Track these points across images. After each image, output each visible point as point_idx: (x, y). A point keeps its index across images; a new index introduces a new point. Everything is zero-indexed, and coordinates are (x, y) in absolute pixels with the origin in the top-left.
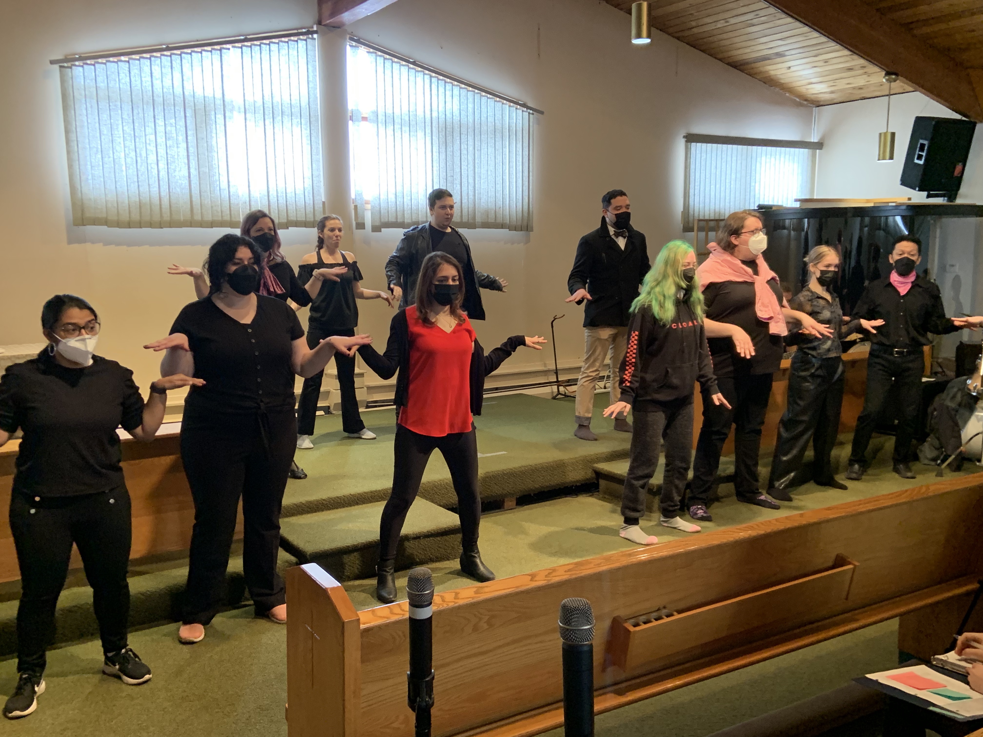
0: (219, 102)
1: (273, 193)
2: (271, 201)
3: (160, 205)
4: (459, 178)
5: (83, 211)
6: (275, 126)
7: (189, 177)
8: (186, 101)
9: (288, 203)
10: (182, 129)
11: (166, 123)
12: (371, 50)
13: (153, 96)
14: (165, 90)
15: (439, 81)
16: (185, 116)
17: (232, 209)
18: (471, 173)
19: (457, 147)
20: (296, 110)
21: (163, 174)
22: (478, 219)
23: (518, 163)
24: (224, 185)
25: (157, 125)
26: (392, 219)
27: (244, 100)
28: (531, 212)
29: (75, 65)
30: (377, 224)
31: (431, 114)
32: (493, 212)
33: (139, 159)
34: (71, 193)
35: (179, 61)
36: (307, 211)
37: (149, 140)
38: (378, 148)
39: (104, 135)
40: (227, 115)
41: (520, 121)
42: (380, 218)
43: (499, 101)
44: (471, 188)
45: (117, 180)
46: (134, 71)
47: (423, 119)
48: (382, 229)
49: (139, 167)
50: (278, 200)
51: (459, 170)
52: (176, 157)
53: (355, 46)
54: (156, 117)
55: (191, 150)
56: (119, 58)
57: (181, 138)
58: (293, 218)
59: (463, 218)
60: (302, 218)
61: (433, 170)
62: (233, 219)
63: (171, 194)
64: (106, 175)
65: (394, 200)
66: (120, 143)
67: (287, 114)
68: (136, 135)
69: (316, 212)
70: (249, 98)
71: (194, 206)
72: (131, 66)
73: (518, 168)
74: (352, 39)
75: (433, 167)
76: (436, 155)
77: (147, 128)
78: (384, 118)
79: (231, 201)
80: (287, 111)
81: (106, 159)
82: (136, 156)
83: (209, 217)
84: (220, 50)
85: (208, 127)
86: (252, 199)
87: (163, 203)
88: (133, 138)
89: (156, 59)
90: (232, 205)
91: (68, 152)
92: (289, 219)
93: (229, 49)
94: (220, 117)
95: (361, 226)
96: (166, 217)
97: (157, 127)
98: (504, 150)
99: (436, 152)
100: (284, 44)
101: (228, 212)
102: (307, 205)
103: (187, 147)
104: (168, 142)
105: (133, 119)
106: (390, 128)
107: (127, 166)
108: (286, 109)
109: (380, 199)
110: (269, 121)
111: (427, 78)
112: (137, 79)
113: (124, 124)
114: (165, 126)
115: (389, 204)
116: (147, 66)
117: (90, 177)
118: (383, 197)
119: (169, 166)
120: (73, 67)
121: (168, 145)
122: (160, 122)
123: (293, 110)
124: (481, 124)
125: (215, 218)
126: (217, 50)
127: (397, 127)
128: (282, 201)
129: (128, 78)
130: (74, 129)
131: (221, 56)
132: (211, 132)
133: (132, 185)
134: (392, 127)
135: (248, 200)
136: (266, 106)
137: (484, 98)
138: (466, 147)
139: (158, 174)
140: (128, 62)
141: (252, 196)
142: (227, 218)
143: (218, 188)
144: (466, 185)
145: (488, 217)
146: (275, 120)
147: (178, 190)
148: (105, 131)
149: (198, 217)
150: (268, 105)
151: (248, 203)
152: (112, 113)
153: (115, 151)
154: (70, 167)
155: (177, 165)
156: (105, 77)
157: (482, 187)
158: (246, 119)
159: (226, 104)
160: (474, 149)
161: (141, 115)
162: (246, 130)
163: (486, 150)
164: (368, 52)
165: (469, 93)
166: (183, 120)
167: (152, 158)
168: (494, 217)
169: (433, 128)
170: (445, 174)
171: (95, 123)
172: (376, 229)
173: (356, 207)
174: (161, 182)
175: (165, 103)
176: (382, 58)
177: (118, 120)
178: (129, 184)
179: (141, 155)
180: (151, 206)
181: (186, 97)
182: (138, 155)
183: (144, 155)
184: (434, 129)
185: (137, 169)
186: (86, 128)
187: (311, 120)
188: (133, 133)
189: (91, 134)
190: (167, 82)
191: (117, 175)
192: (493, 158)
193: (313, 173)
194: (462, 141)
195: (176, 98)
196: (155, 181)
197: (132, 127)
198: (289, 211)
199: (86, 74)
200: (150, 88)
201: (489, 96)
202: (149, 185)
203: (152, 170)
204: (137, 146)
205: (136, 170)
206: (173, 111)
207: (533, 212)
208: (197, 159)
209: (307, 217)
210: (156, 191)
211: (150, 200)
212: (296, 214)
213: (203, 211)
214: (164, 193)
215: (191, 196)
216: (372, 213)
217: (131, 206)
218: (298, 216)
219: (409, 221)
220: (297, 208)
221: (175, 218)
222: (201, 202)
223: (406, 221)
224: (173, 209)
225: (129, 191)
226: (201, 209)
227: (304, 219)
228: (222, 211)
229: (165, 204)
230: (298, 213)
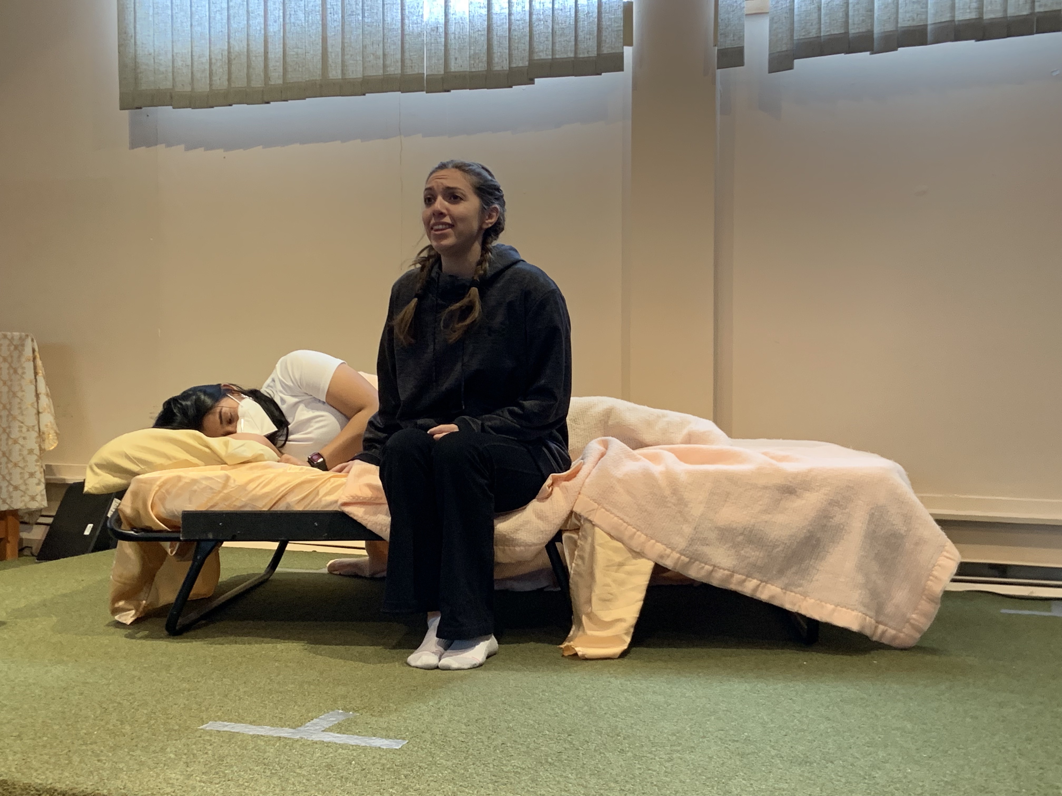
3: (266, 53)
5: (136, 79)
9: (534, 17)
17: (407, 48)
26: (829, 29)
30: (785, 47)
36: (580, 34)
42: (794, 31)
48: (796, 61)
50: (510, 16)
58: (543, 53)
60: (566, 52)
62: (409, 71)
63: (288, 27)
69: (604, 33)
71: (330, 50)
79: (406, 27)
86: (451, 17)
87: (270, 46)
90: (407, 38)
92: (536, 57)
95: (733, 57)
96: (276, 77)
101: (399, 56)
102: (581, 15)
125: (371, 73)
128: (521, 13)
135: (442, 21)
141: (451, 11)
142: (395, 69)
147: (301, 16)
149: (335, 74)
151: (441, 30)
172: (780, 62)
180: (248, 56)
198: (536, 39)
209: (581, 46)
210: (259, 23)
211: (248, 45)
212: (553, 43)
213: (347, 57)
214: (275, 28)
215: (324, 26)
216: (772, 20)
217: (213, 61)
218: (557, 47)
219: (890, 27)
220: (556, 27)
221: (293, 77)
222: (343, 38)
223: (877, 30)
224: (288, 59)
225: (212, 30)
226: (343, 55)
227: (572, 55)
228: (384, 55)
229: (276, 51)
230: (557, 39)
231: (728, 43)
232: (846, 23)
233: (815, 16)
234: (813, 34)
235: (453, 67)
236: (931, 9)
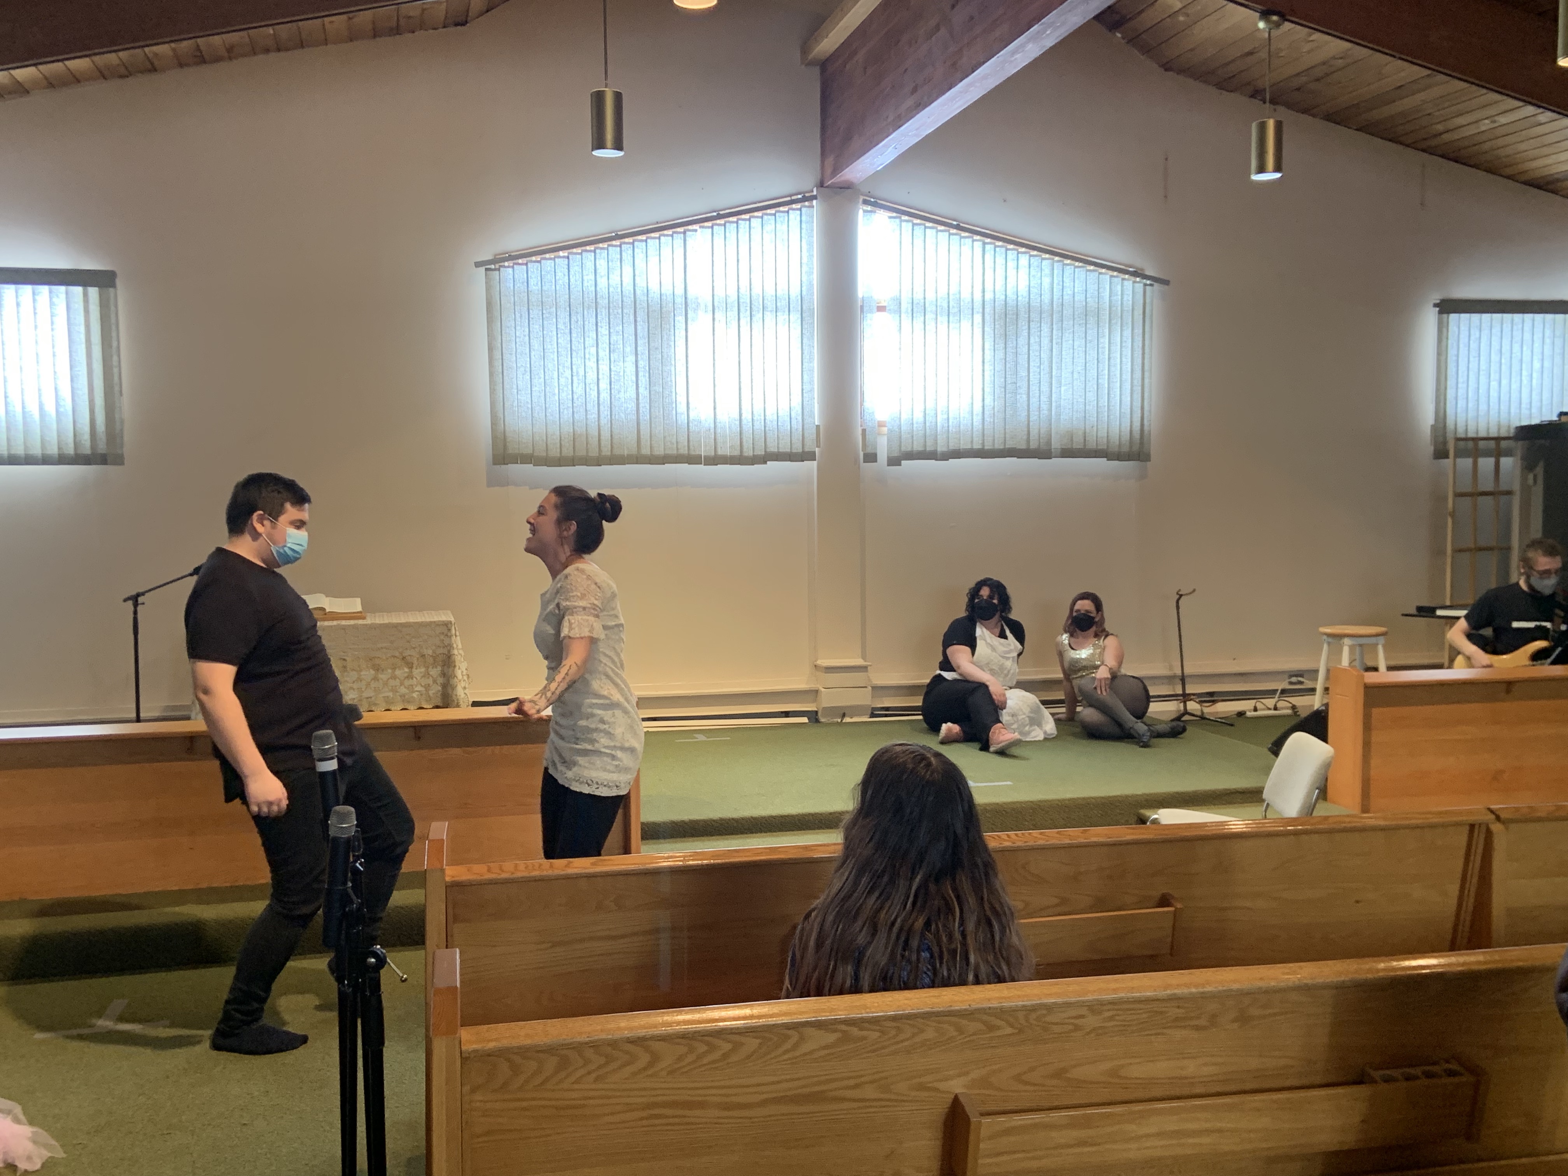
0: (680, 300)
1: (747, 416)
2: (744, 427)
3: (599, 436)
4: (1026, 385)
5: (505, 446)
6: (753, 327)
7: (638, 399)
8: (638, 302)
9: (767, 428)
10: (631, 337)
11: (611, 331)
12: (894, 214)
13: (596, 299)
14: (611, 289)
15: (997, 249)
16: (636, 321)
17: (691, 439)
18: (1045, 378)
19: (1022, 341)
20: (783, 304)
21: (605, 395)
22: (1056, 445)
23: (1124, 359)
24: (682, 408)
25: (599, 334)
26: (918, 447)
27: (713, 295)
28: (1146, 432)
29: (505, 267)
30: (896, 454)
31: (984, 296)
32: (1081, 433)
33: (575, 378)
34: (492, 424)
35: (630, 252)
36: (793, 439)
37: (589, 354)
38: (900, 349)
39: (534, 350)
40: (689, 316)
41: (1128, 298)
42: (900, 446)
43: (1094, 271)
44: (1044, 398)
45: (547, 406)
46: (575, 268)
47: (971, 304)
48: (903, 462)
49: (575, 389)
50: (753, 426)
51: (1025, 374)
52: (622, 374)
53: (871, 212)
54: (599, 324)
55: (641, 363)
56: (556, 254)
57: (629, 349)
58: (773, 449)
59: (1031, 443)
60: (785, 448)
61: (983, 375)
62: (692, 453)
63: (613, 422)
64: (535, 400)
65: (921, 419)
66: (553, 360)
67: (770, 309)
68: (573, 348)
69: (806, 440)
70: (720, 293)
71: (642, 437)
72: (571, 262)
73: (1124, 367)
74: (866, 202)
75: (983, 371)
76: (989, 354)
77: (587, 339)
78: (910, 305)
79: (690, 428)
80: (770, 305)
81: (535, 381)
82: (572, 376)
83: (659, 451)
84: (684, 233)
85: (664, 333)
86: (718, 425)
87: (602, 432)
88: (569, 352)
89: (602, 251)
90: (691, 434)
91: (491, 374)
92: (768, 450)
93: (696, 231)
94: (680, 319)
95: (871, 457)
96: (606, 451)
97: (599, 337)
98: (1101, 340)
99: (990, 349)
100: (769, 217)
101: (686, 444)
102: (793, 430)
103: (636, 361)
104: (612, 355)
105: (570, 329)
106: (918, 320)
107: (561, 388)
108: (769, 303)
109: (900, 418)
110: (745, 321)
111: (978, 245)
112: (578, 277)
113: (559, 335)
114: (610, 335)
115: (915, 425)
116: (591, 261)
117: (515, 404)
118: (905, 417)
119: (613, 386)
120: (502, 269)
121: (612, 359)
122: (603, 330)
123: (778, 304)
124: (1062, 304)
125: (669, 452)
126: (680, 233)
127: (930, 316)
128: (759, 426)
129: (567, 277)
130: (499, 345)
131: (685, 240)
132: (668, 339)
133: (566, 412)
134: (923, 318)
135: (712, 426)
136: (741, 301)
137: (1068, 267)
138: (1037, 340)
139: (598, 397)
140: (568, 258)
141: (718, 421)
142: (684, 451)
143: (674, 412)
144: (1038, 395)
145: (1072, 440)
146: (753, 318)
147: (623, 416)
148: (536, 344)
149: (645, 451)
150: (745, 299)
151: (712, 431)
152: (545, 322)
153: (546, 370)
154: (493, 391)
155: (622, 384)
156: (539, 278)
157: (1063, 397)
158: (714, 319)
159: (689, 301)
160: (1051, 341)
161: (580, 322)
162: (714, 334)
163: (1071, 342)
164: (890, 217)
165: (1045, 263)
166: (633, 326)
167: (592, 376)
168: (1082, 440)
169: (986, 315)
170: (1003, 380)
171: (525, 336)
172: (894, 461)
173: (864, 431)
174: (601, 407)
175: (611, 305)
176: (910, 224)
177: (551, 332)
178: (561, 411)
179: (577, 373)
180: (587, 438)
181: (637, 297)
182: (574, 374)
183: (582, 373)
184: (987, 317)
185: (572, 391)
186: (514, 343)
187: (804, 315)
188: (569, 345)
189: (518, 351)
190: (615, 279)
191: (548, 400)
192: (1082, 355)
193: (804, 387)
194: (1032, 331)
195: (624, 299)
196: (594, 406)
197: (569, 339)
198: (768, 440)
199: (516, 276)
200: (593, 288)
201: (1077, 264)
202: (586, 410)
203: (591, 392)
204: (573, 363)
205: (571, 393)
206: (621, 316)
207: (1150, 431)
208: (647, 375)
209: (794, 446)
210: (594, 418)
211: (587, 430)
212: (778, 444)
213: (653, 442)
214: (604, 421)
215: (638, 424)
216: (888, 440)
217: (563, 438)
218: (780, 446)
219: (945, 449)
220: (780, 435)
221: (617, 452)
222: (651, 431)
223: (939, 449)
224: (614, 441)
225: (562, 420)
226: (651, 440)
227: (789, 450)
228: (677, 442)
229: (605, 435)
230: (780, 441)
231: (869, 450)
232: (925, 446)
233: (911, 441)
234: (909, 449)
235: (720, 452)
236: (962, 442)
